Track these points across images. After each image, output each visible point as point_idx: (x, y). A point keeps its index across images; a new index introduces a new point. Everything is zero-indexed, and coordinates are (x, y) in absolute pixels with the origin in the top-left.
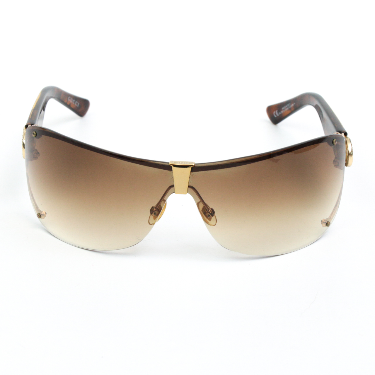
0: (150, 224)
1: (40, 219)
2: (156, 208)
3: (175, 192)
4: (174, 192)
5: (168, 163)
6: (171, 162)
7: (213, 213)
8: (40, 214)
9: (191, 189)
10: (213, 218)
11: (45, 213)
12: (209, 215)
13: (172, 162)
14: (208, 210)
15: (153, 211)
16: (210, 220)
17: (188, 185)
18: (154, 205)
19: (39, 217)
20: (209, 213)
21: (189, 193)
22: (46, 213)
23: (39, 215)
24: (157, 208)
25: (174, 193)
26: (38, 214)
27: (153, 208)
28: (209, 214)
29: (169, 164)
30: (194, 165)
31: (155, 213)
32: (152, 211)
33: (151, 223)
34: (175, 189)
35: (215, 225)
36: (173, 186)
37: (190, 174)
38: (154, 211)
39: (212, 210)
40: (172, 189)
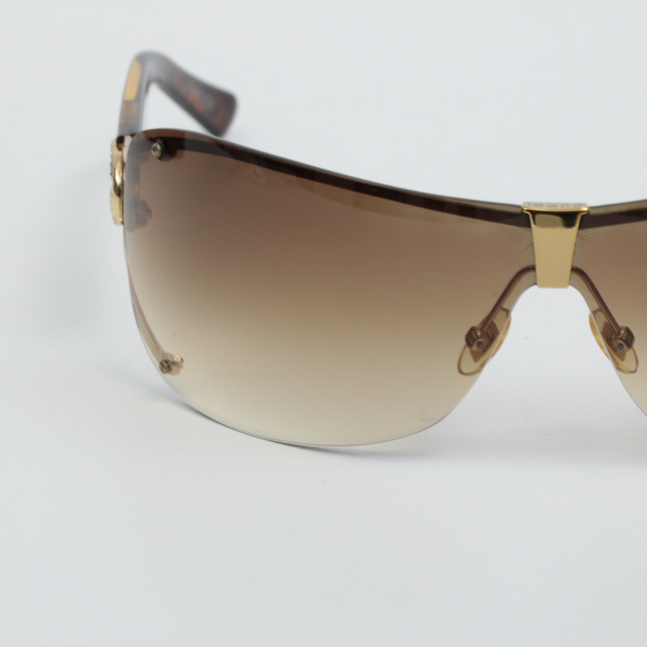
0: (461, 372)
1: (168, 375)
2: (482, 330)
3: (538, 282)
4: (536, 284)
5: (519, 207)
6: (527, 205)
7: (629, 339)
8: (167, 362)
9: (577, 278)
10: (629, 354)
11: (179, 360)
12: (621, 345)
13: (529, 204)
14: (617, 332)
15: (476, 337)
16: (622, 357)
17: (572, 266)
18: (476, 322)
19: (165, 370)
20: (622, 339)
21: (573, 286)
22: (182, 360)
23: (165, 364)
24: (485, 330)
25: (535, 287)
26: (161, 364)
27: (473, 330)
28: (621, 342)
29: (523, 209)
30: (585, 209)
31: (479, 344)
32: (470, 338)
33: (464, 370)
34: (538, 277)
35: (635, 372)
36: (532, 268)
37: (577, 236)
38: (478, 338)
39: (628, 331)
40: (527, 277)
